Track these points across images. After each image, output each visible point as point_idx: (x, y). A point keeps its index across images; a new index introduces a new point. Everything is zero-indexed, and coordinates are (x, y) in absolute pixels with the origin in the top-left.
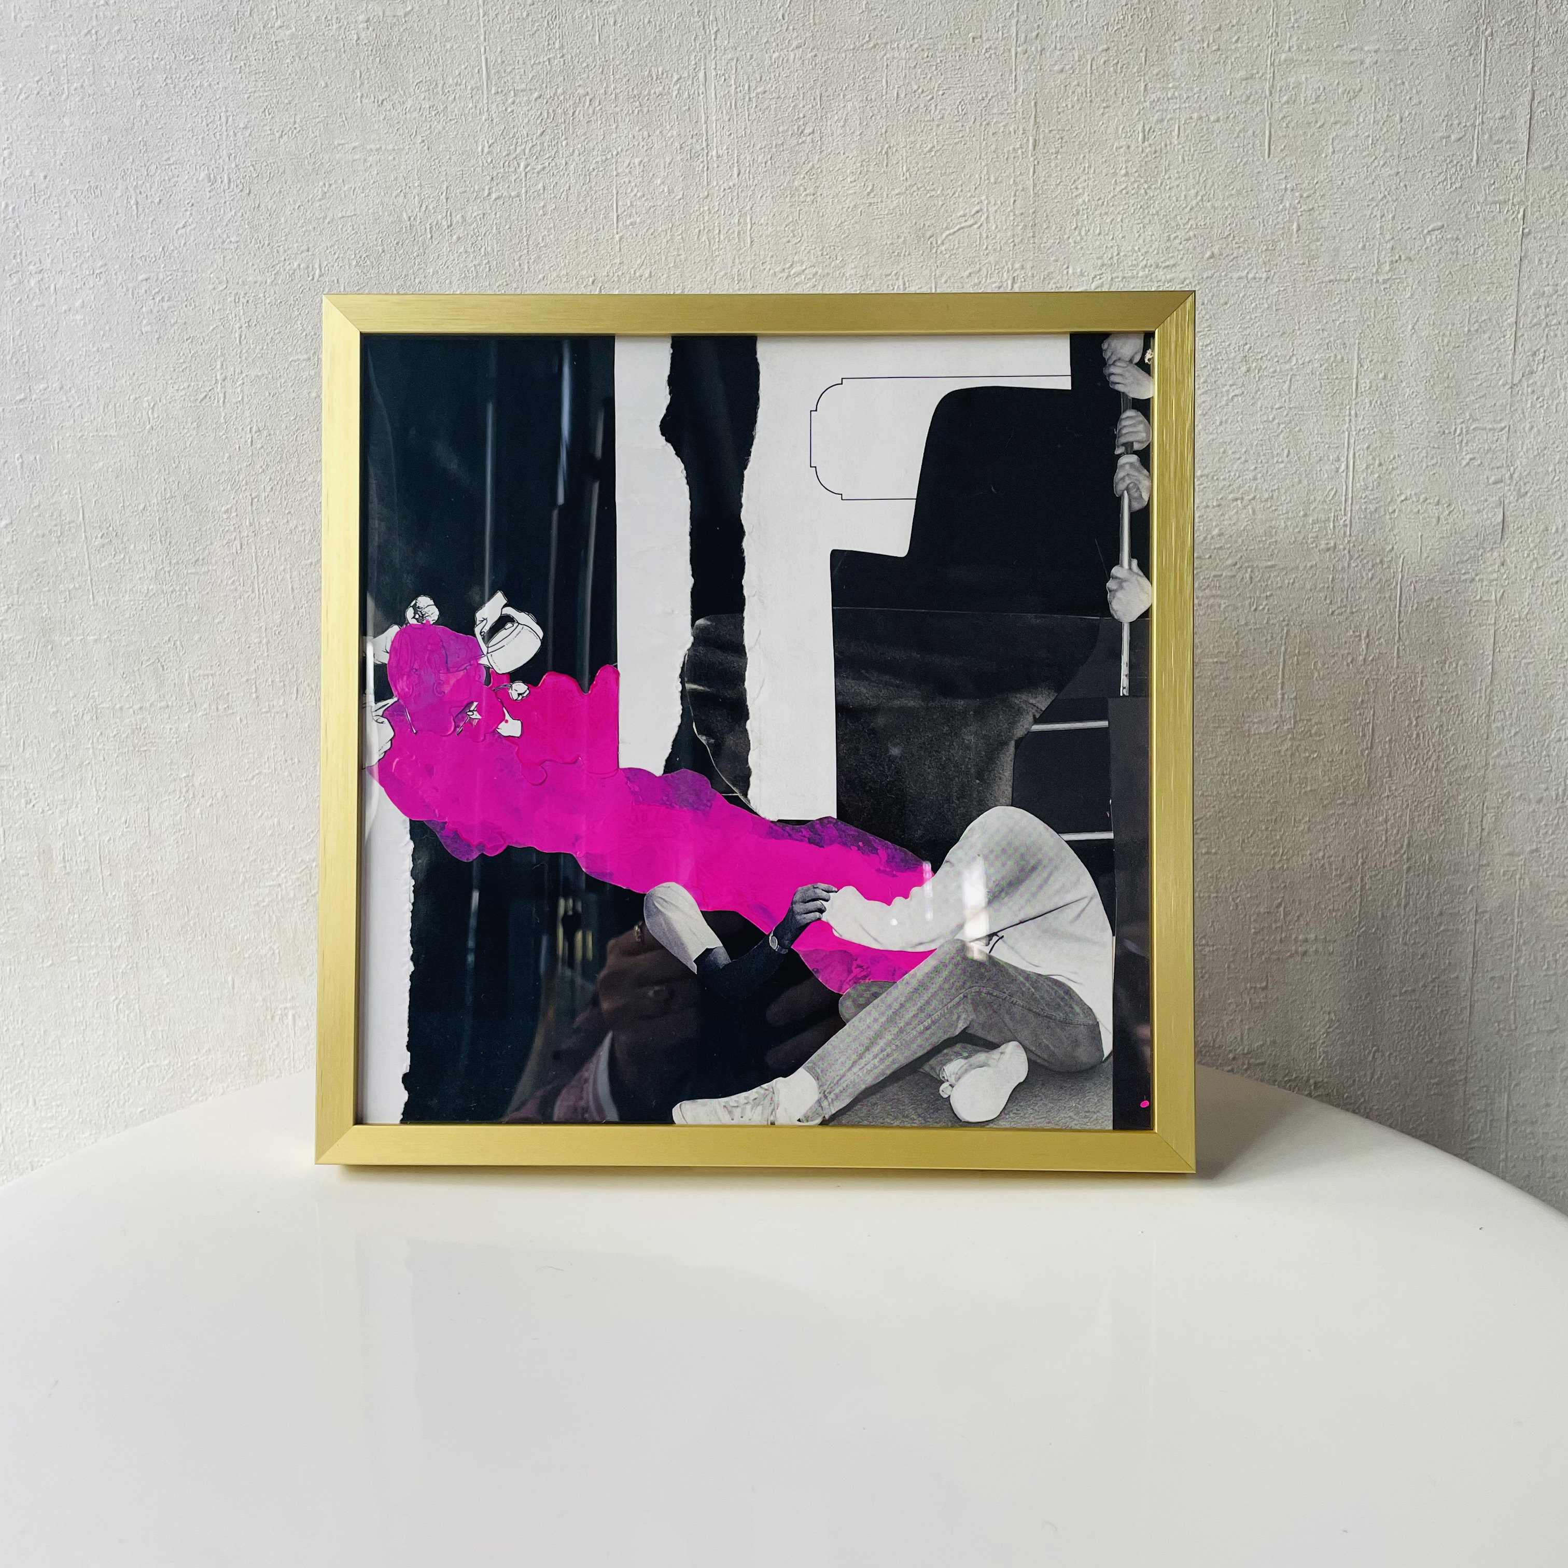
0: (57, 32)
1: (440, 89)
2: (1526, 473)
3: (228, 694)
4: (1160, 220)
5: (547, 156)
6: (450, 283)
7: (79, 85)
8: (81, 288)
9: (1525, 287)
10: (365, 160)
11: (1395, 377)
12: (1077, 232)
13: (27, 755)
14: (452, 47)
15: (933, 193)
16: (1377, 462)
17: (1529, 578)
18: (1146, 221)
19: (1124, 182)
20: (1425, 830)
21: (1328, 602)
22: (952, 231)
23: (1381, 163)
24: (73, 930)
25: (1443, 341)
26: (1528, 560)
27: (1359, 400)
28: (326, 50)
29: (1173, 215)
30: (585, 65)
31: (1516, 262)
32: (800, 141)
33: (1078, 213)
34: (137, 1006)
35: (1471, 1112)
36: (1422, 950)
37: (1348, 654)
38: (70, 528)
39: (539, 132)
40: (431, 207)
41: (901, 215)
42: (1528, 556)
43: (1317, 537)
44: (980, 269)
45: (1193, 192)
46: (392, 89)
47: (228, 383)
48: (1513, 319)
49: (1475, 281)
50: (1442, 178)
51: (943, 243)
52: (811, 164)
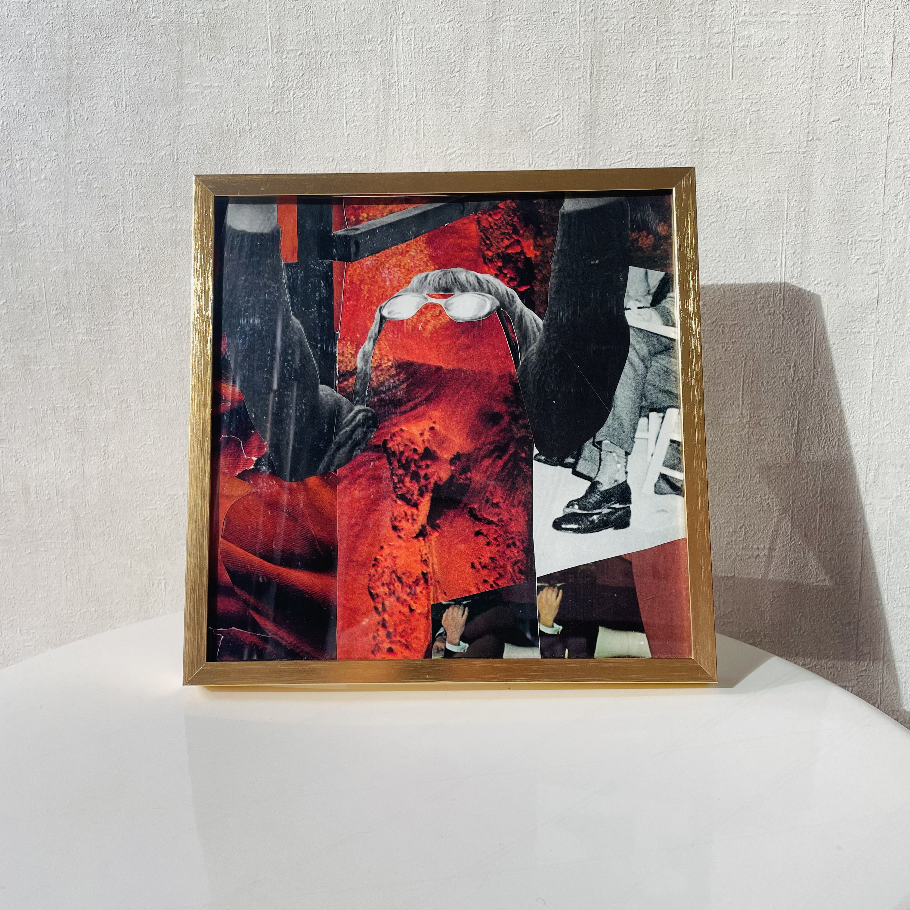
0: (31, 24)
1: (244, 50)
2: (892, 267)
3: (127, 399)
4: (666, 118)
5: (306, 88)
6: (251, 162)
7: (43, 53)
8: (44, 168)
9: (891, 154)
10: (202, 93)
11: (811, 210)
12: (616, 127)
13: (16, 433)
14: (251, 26)
15: (531, 105)
16: (800, 262)
17: (894, 331)
18: (658, 119)
19: (644, 96)
20: (831, 483)
21: (770, 345)
22: (542, 127)
23: (801, 82)
24: (42, 533)
25: (840, 188)
26: (894, 320)
27: (788, 224)
28: (180, 30)
29: (674, 115)
30: (327, 34)
31: (885, 139)
32: (452, 76)
33: (617, 115)
34: (77, 577)
35: (860, 654)
36: (829, 556)
37: (783, 376)
38: (39, 304)
39: (301, 74)
40: (240, 118)
41: (511, 118)
42: (894, 317)
43: (763, 306)
44: (559, 149)
45: (686, 101)
46: (218, 51)
47: (125, 222)
48: (883, 174)
49: (860, 151)
50: (838, 89)
51: (536, 134)
52: (458, 89)
